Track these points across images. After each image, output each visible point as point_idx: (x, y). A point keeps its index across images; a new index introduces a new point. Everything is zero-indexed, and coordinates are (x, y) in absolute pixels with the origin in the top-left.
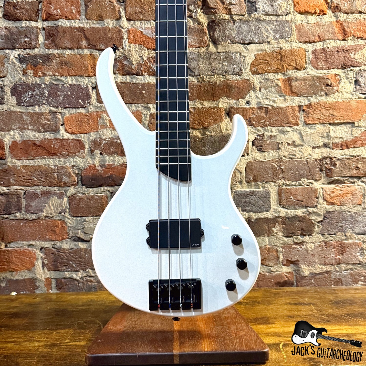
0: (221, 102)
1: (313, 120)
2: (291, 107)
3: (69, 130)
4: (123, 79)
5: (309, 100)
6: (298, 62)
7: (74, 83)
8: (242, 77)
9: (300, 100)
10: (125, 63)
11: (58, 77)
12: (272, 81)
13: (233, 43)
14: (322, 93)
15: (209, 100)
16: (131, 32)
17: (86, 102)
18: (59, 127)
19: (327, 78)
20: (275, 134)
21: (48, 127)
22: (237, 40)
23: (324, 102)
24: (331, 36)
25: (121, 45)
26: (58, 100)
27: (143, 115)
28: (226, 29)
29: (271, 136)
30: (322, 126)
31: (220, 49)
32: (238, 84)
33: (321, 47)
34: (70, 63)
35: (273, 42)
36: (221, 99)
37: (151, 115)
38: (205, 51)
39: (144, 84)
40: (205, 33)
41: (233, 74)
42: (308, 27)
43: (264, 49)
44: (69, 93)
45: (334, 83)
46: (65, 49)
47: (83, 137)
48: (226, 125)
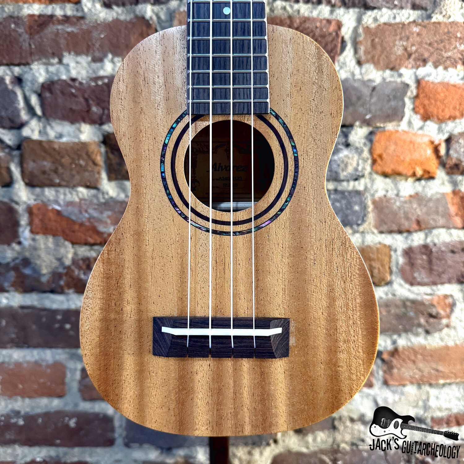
4: (25, 299)
5: (394, 342)
10: (27, 271)
14: (420, 330)
16: (35, 211)
19: (430, 305)
23: (422, 346)
24: (441, 221)
25: (15, 238)
27: (68, 371)
30: (415, 388)
33: (422, 242)
37: (82, 370)
42: (398, 204)
45: (442, 312)
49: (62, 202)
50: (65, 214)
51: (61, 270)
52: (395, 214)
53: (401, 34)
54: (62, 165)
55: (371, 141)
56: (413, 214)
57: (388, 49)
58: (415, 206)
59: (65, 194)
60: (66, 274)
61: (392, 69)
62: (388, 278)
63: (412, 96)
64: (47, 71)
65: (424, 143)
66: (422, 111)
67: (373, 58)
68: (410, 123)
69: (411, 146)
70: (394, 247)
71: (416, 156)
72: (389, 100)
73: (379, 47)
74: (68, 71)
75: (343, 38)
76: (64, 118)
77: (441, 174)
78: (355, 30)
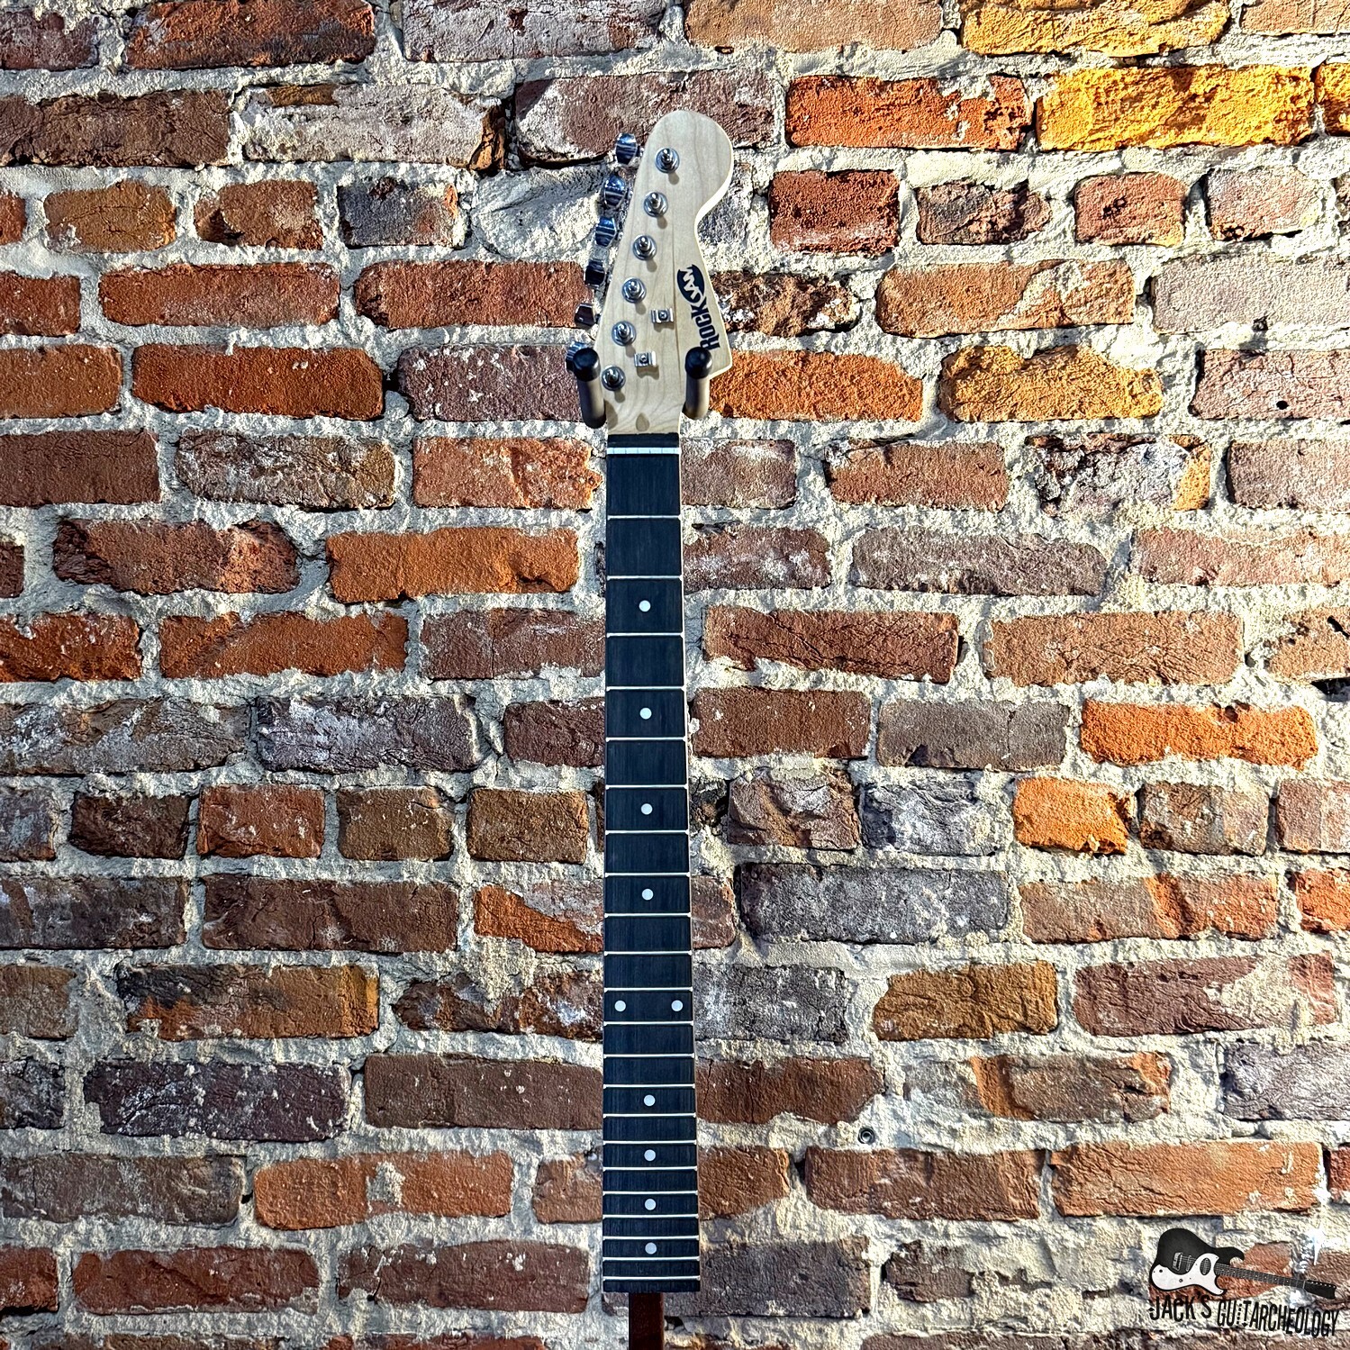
0: (776, 1129)
1: (1083, 1202)
2: (1012, 1154)
3: (268, 1217)
4: (454, 1043)
5: (1071, 1136)
6: (1031, 1007)
7: (294, 1058)
8: (846, 1050)
9: (1039, 1132)
10: (463, 995)
11: (242, 1042)
12: (947, 1067)
13: (817, 940)
14: (1114, 1114)
15: (736, 1120)
16: (485, 899)
17: (331, 1124)
18: (237, 1208)
19: (1128, 1068)
20: (958, 1243)
21: (202, 1207)
22: (830, 931)
23: (1121, 1145)
24: (1140, 925)
25: (450, 941)
26: (239, 1118)
27: (516, 1168)
28: (794, 894)
29: (945, 1249)
30: (1115, 1223)
31: (775, 956)
32: (832, 1073)
33: (1108, 960)
34: (280, 995)
35: (949, 940)
36: (777, 1120)
37: (542, 1166)
38: (726, 961)
39: (523, 1062)
40: (727, 904)
41: (817, 1036)
42: (1063, 894)
43: (918, 962)
44: (275, 1094)
45: (1153, 1085)
46: (269, 949)
47: (315, 1242)
48: (793, 1209)
49: (525, 886)
50: (530, 902)
51: (517, 994)
52: (1060, 912)
53: (1053, 631)
55: (1012, 794)
56: (1090, 913)
57: (1034, 654)
58: (1093, 899)
59: (530, 872)
60: (525, 1000)
61: (1042, 684)
62: (1055, 1021)
63: (1076, 725)
64: (515, 690)
65: (1101, 798)
66: (1094, 748)
67: (1010, 667)
69: (1079, 802)
70: (1061, 968)
71: (1088, 818)
72: (1037, 733)
73: (1019, 652)
74: (548, 690)
75: (961, 638)
76: (536, 757)
77: (1134, 848)
78: (980, 627)
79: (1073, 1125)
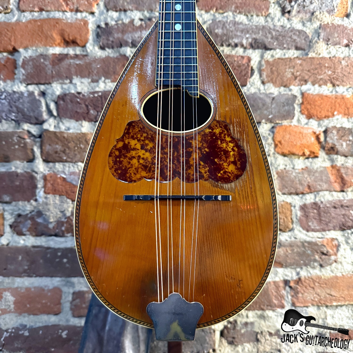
49: (67, 173)
50: (69, 180)
51: (63, 220)
52: (293, 181)
53: (289, 64)
54: (69, 148)
55: (273, 132)
56: (305, 181)
57: (282, 74)
58: (306, 176)
59: (69, 167)
60: (67, 222)
61: (285, 86)
62: (291, 226)
63: (299, 103)
64: (62, 88)
65: (309, 133)
66: (306, 113)
67: (272, 79)
68: (299, 121)
69: (301, 135)
70: (293, 205)
71: (304, 141)
72: (284, 106)
73: (276, 73)
74: (76, 88)
75: (252, 67)
76: (71, 117)
77: (322, 154)
78: (260, 62)
79: (298, 270)
